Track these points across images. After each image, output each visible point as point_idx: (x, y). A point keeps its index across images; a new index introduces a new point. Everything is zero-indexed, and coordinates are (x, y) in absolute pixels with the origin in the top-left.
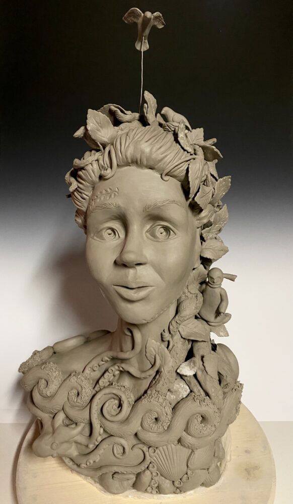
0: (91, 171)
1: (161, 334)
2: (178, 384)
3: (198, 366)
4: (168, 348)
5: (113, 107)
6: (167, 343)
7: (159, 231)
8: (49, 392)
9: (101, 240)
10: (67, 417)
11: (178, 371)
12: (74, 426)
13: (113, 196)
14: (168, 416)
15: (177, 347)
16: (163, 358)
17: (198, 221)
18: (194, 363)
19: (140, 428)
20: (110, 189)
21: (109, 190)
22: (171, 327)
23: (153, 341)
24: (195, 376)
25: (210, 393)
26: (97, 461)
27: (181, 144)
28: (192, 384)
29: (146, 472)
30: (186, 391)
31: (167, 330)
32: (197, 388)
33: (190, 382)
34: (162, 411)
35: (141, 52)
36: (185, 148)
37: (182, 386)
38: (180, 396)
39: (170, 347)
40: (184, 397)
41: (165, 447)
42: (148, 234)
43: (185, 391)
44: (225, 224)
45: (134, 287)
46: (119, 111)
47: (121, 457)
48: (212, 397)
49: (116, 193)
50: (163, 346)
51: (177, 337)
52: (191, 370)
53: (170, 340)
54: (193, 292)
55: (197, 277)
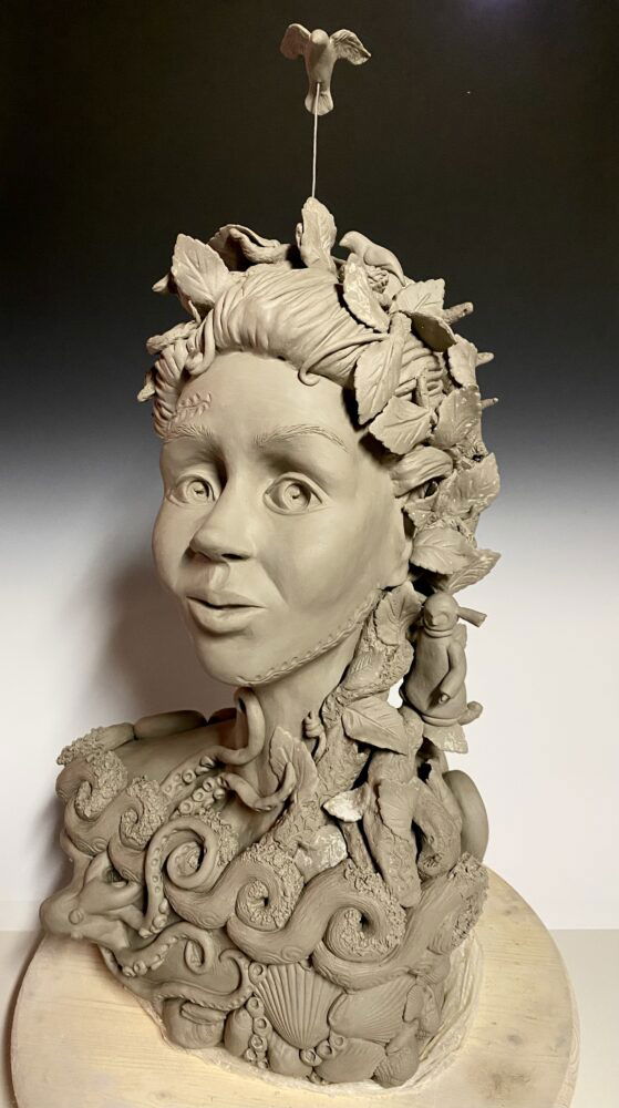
0: (172, 360)
1: (304, 723)
2: (327, 836)
3: (368, 802)
4: (313, 754)
5: (235, 231)
6: (314, 742)
7: (288, 493)
8: (89, 808)
9: (181, 504)
10: (112, 865)
11: (326, 806)
12: (120, 885)
13: (200, 412)
14: (288, 899)
15: (334, 753)
16: (301, 772)
17: (397, 482)
18: (363, 795)
19: (233, 914)
20: (198, 396)
21: (195, 398)
22: (324, 709)
23: (287, 733)
24: (360, 823)
25: (384, 866)
26: (154, 967)
27: (350, 307)
28: (354, 841)
29: (241, 1014)
30: (339, 854)
31: (315, 715)
32: (360, 853)
33: (349, 835)
34: (277, 886)
35: (314, 116)
36: (359, 316)
37: (334, 842)
38: (323, 862)
39: (319, 752)
40: (333, 865)
41: (283, 968)
42: (268, 497)
43: (337, 853)
44: (491, 499)
45: (219, 603)
46: (246, 240)
47: (196, 970)
48: (388, 877)
49: (207, 406)
50: (305, 749)
51: (337, 732)
52: (354, 808)
53: (323, 736)
54: (389, 641)
55: (397, 607)
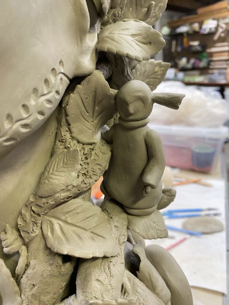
54: (85, 139)
55: (89, 101)
